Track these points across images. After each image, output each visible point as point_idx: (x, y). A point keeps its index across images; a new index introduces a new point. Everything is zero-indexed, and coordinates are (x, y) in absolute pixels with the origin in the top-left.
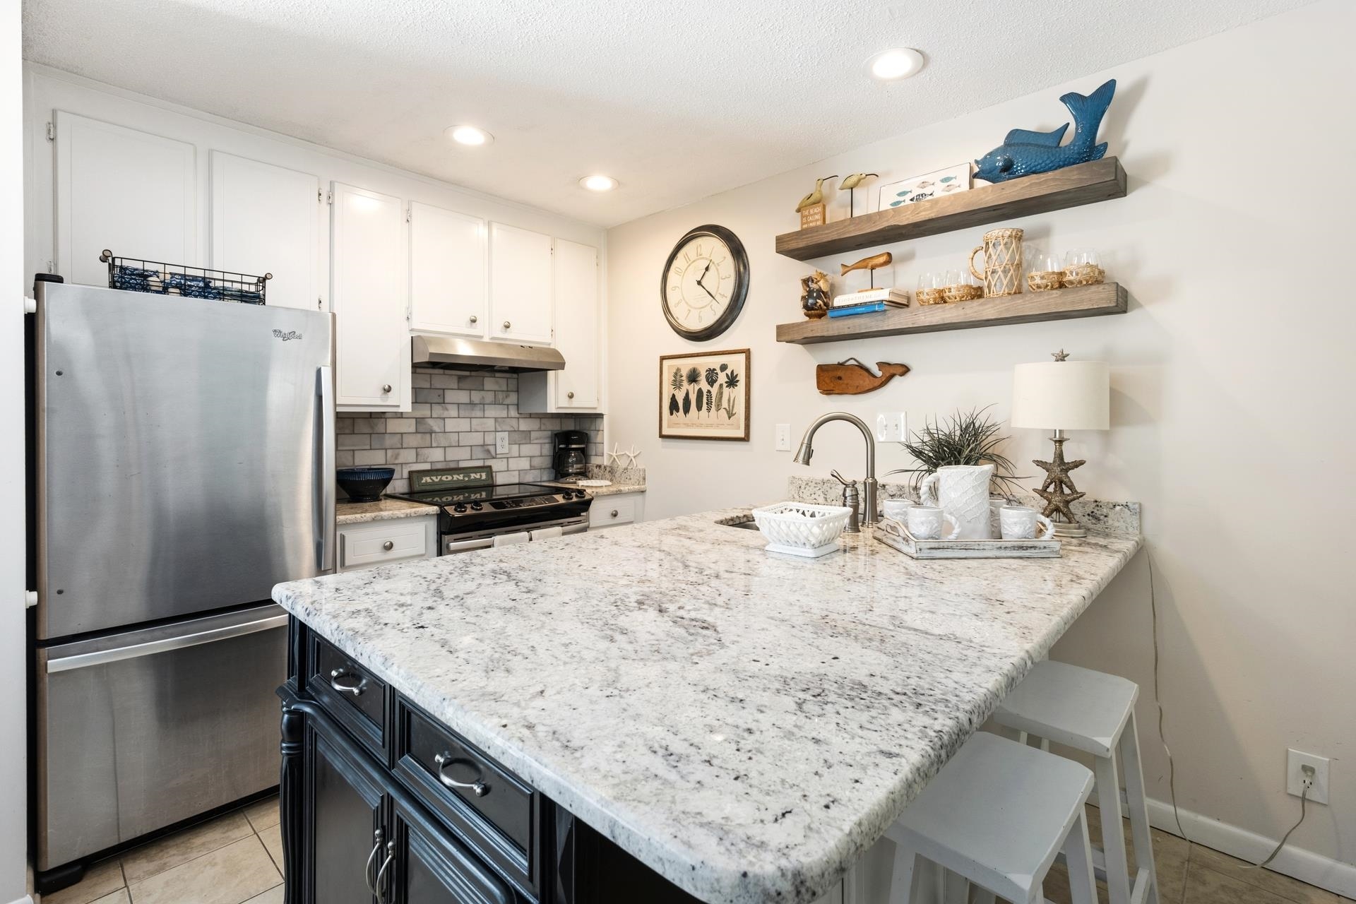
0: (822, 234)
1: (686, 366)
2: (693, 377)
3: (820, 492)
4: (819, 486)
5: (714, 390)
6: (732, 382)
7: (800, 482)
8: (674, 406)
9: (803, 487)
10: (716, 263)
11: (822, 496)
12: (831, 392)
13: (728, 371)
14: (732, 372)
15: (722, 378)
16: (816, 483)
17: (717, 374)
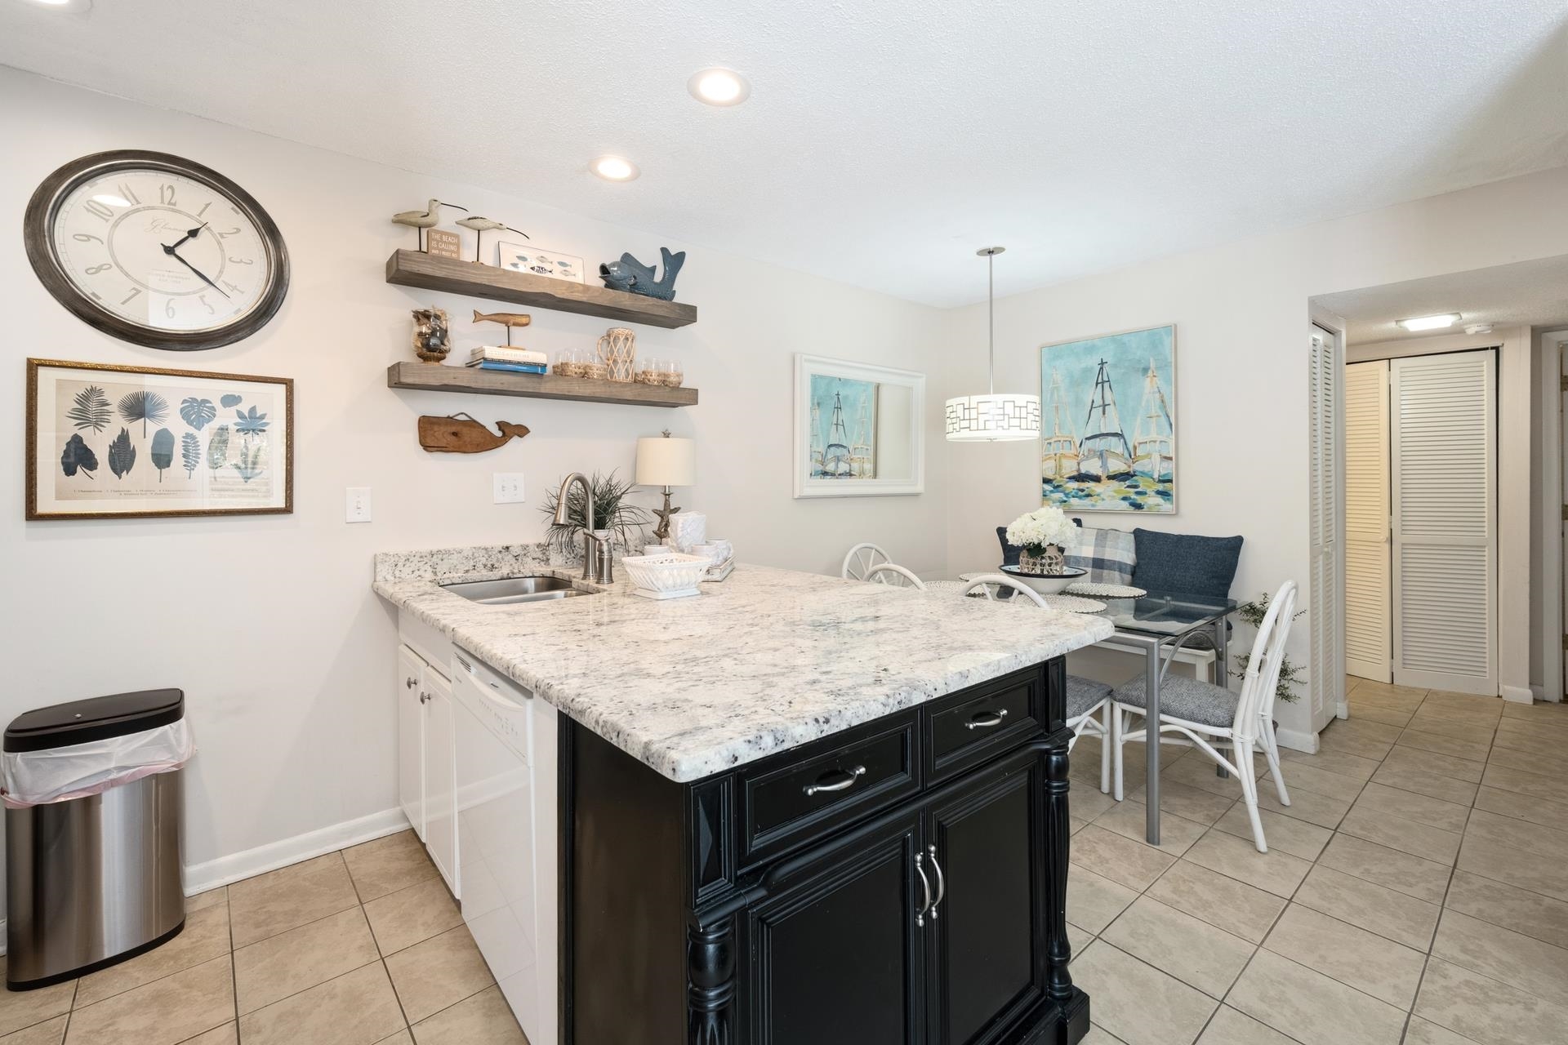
0: (468, 273)
1: (117, 388)
2: (138, 408)
3: (427, 567)
4: (425, 560)
5: (204, 436)
6: (253, 424)
7: (397, 559)
8: (77, 457)
9: (400, 564)
10: (216, 230)
11: (430, 569)
12: (444, 449)
13: (244, 408)
14: (253, 410)
15: (227, 417)
16: (421, 557)
17: (213, 408)
